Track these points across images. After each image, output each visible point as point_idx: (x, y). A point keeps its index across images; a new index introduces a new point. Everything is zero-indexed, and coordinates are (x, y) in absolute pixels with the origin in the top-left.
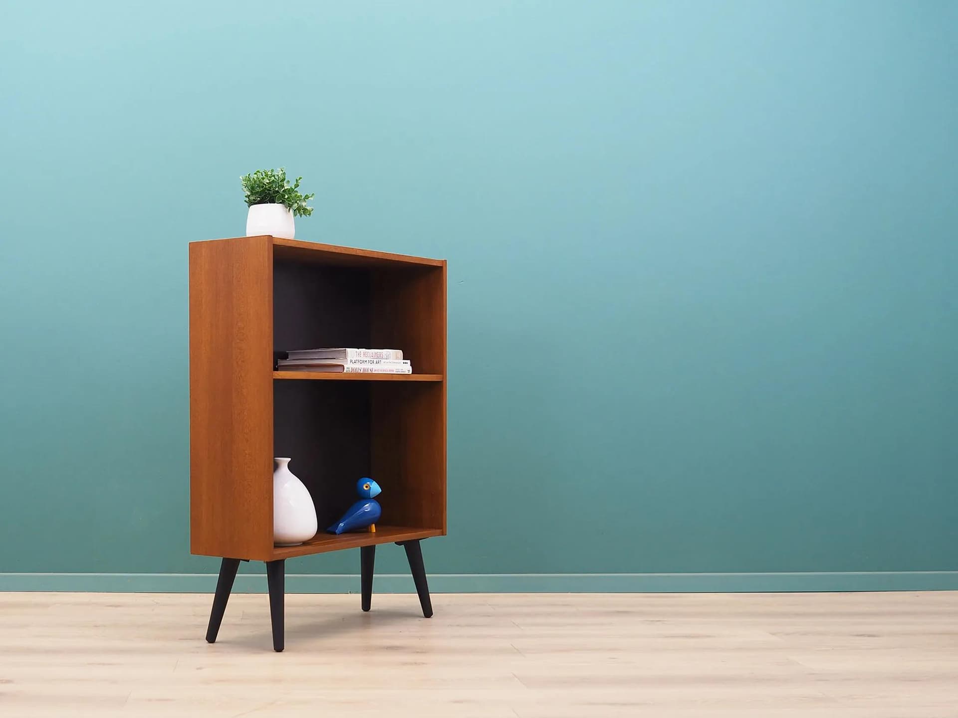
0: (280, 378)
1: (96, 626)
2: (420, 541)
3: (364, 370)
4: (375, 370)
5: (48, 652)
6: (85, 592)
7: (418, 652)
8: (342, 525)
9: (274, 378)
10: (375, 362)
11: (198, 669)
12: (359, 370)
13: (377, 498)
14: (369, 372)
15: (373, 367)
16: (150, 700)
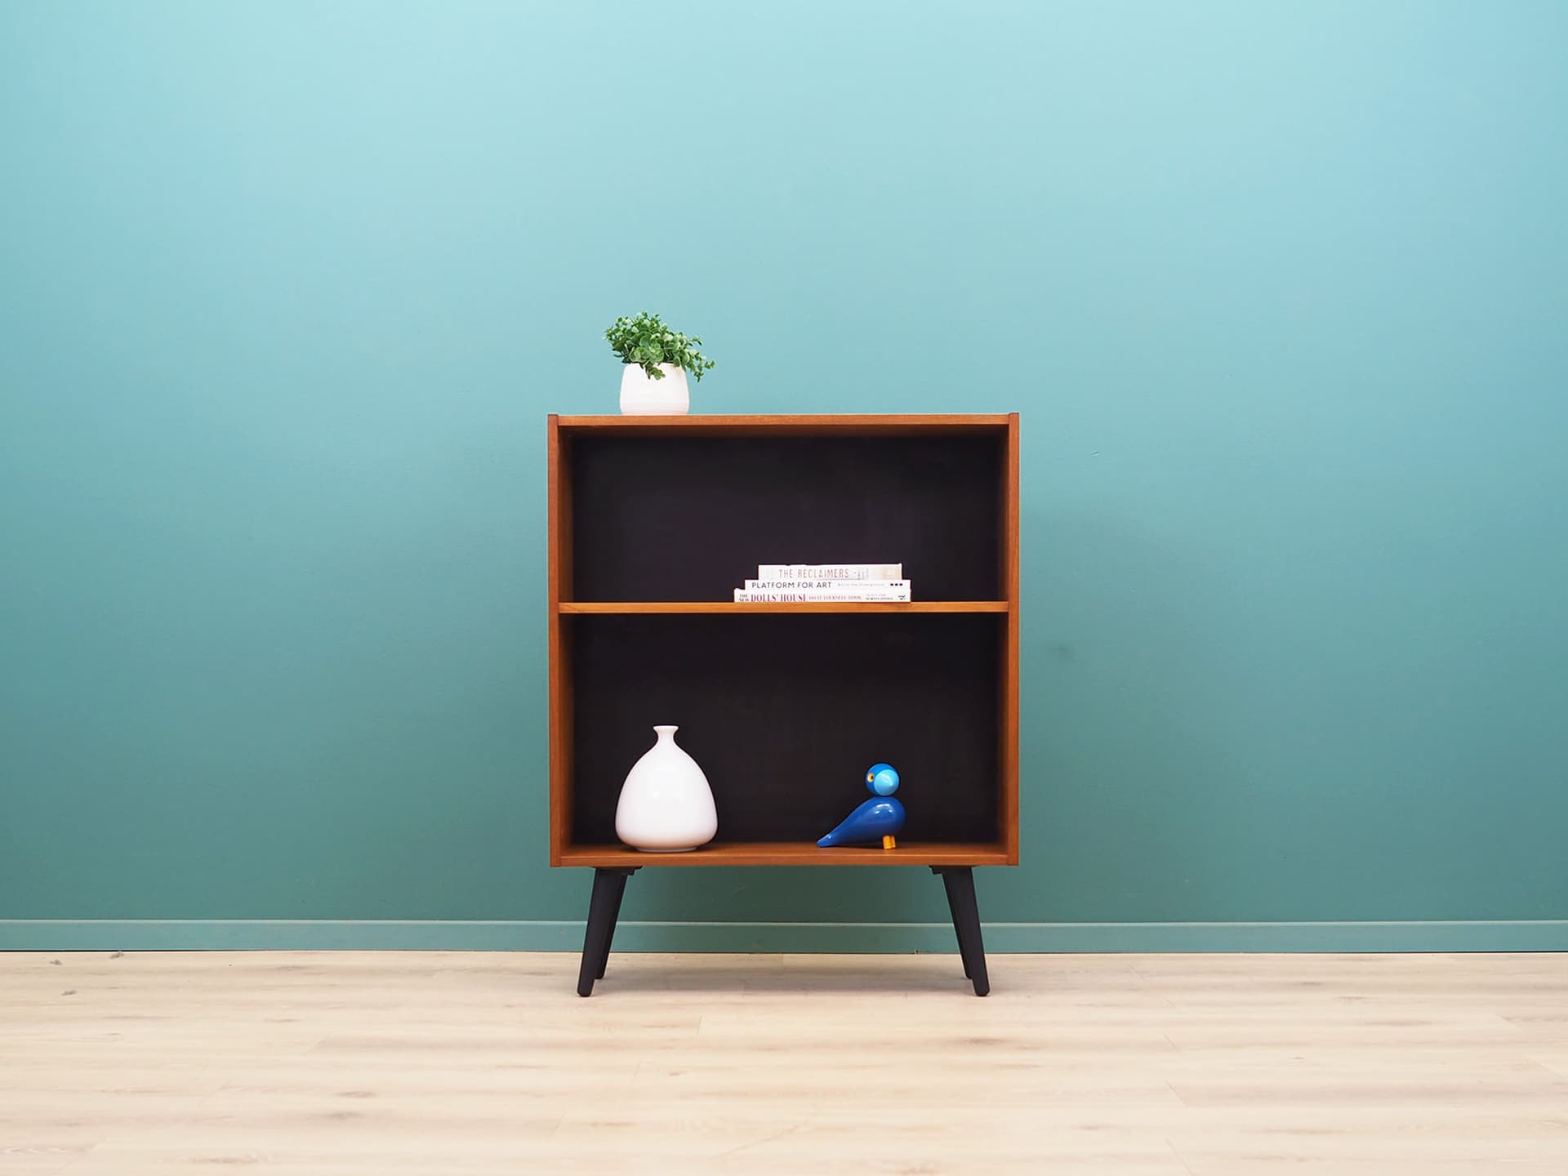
0: (577, 612)
1: (509, 1006)
2: (973, 869)
3: (784, 597)
5: (431, 1047)
6: (491, 951)
7: (1025, 1048)
8: (829, 836)
9: (561, 612)
11: (673, 1074)
12: (771, 599)
13: (896, 795)
16: (595, 1124)
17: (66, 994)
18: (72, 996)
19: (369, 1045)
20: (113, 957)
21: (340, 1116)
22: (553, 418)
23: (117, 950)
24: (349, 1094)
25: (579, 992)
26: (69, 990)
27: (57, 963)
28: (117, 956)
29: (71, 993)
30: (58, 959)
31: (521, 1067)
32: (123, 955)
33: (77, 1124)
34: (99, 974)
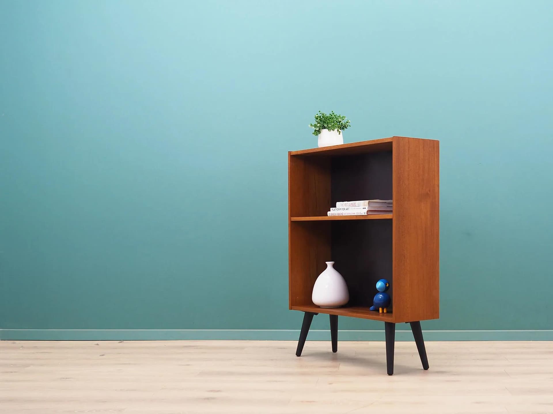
0: (294, 220)
1: (271, 360)
4: (344, 214)
6: (265, 340)
10: (346, 209)
11: (330, 384)
14: (341, 215)
15: (343, 212)
16: (302, 402)
17: (101, 355)
18: (104, 356)
19: (219, 374)
20: (119, 342)
21: (208, 399)
22: (290, 153)
23: (121, 340)
24: (212, 391)
25: (296, 355)
26: (102, 354)
27: (97, 344)
28: (121, 342)
29: (103, 355)
30: (99, 343)
31: (276, 381)
32: (123, 342)
33: (106, 402)
34: (113, 349)
